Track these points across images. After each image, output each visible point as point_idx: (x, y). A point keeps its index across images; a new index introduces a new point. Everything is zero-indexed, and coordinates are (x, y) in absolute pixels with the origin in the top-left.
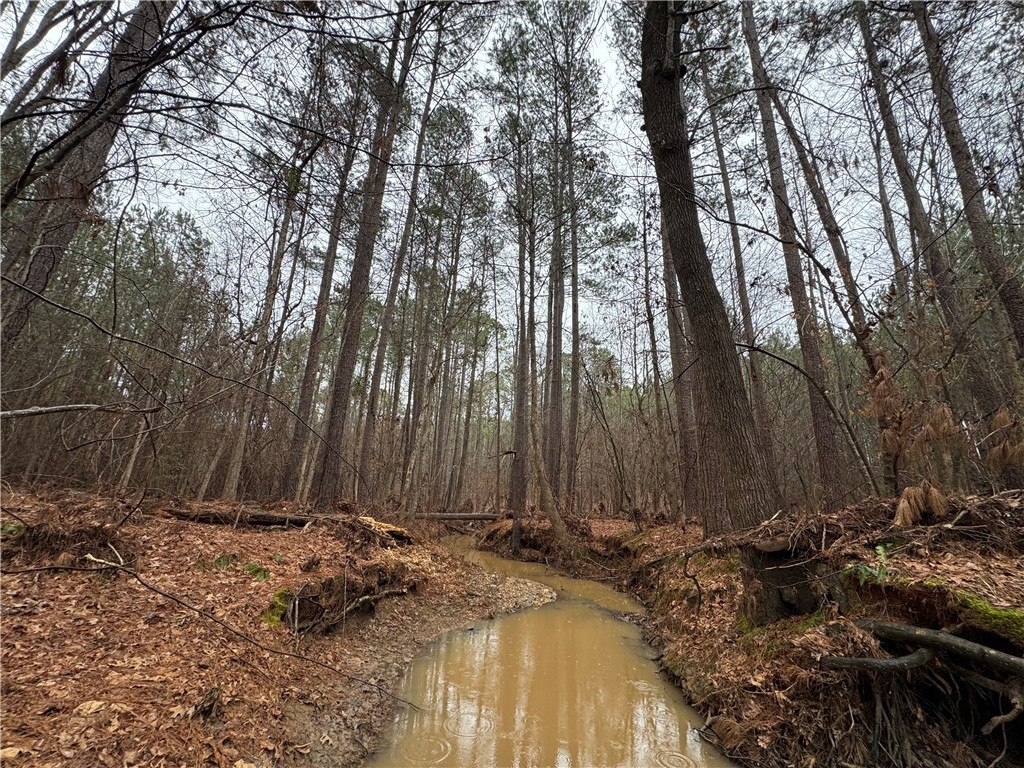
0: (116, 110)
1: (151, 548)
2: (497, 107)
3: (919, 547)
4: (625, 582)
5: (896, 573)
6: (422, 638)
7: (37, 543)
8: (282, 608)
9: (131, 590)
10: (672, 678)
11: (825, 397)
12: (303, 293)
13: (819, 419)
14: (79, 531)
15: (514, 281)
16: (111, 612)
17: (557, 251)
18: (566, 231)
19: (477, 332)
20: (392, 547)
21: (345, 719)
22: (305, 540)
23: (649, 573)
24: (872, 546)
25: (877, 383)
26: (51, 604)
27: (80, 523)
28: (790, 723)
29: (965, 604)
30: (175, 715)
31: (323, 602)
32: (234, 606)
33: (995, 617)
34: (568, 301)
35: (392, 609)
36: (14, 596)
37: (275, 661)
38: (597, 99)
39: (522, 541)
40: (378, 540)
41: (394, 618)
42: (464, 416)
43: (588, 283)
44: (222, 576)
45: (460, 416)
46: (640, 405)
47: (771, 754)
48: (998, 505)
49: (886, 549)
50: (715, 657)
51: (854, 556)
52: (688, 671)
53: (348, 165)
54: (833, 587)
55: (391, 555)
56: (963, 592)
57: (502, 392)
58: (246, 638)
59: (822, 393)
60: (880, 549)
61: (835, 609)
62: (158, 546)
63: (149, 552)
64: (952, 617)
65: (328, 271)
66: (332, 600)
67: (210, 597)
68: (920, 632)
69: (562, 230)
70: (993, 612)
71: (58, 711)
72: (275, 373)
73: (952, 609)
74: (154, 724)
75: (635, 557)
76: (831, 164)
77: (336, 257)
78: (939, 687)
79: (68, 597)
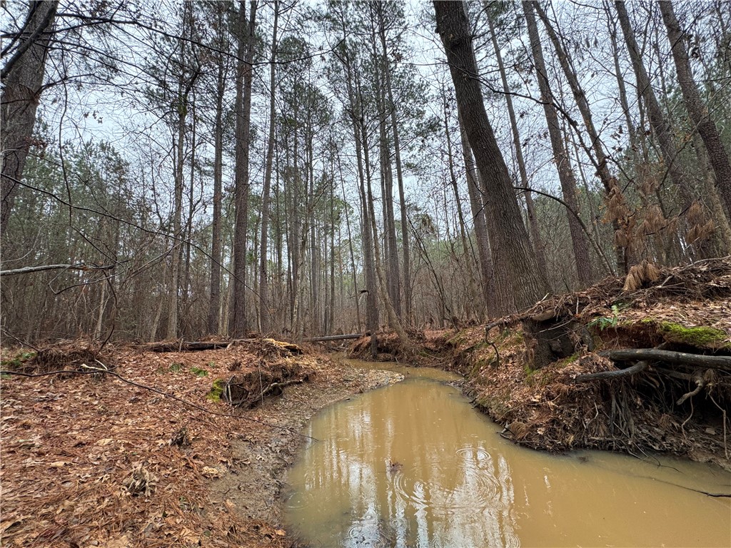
0: (43, 30)
1: (124, 363)
2: (328, 34)
3: (640, 302)
4: (450, 365)
5: (624, 318)
6: (316, 406)
7: (47, 362)
8: (220, 391)
9: (116, 386)
10: (482, 409)
11: (578, 218)
12: (202, 191)
13: (577, 240)
14: (73, 353)
15: (355, 169)
16: (106, 398)
17: (384, 144)
18: (389, 128)
19: (332, 211)
20: (289, 357)
21: (271, 448)
22: (229, 354)
23: (465, 356)
24: (609, 306)
25: (611, 197)
26: (65, 395)
27: (73, 347)
28: (558, 418)
29: (667, 329)
30: (160, 445)
31: (247, 388)
32: (187, 391)
33: (686, 333)
34: (395, 181)
35: (293, 393)
36: (39, 392)
37: (220, 419)
38: (404, 20)
39: (378, 349)
40: (279, 353)
41: (296, 397)
42: (329, 273)
43: (409, 166)
44: (176, 376)
45: (326, 273)
46: (452, 247)
47: (546, 438)
48: (693, 271)
49: (618, 307)
50: (509, 392)
51: (597, 314)
52: (492, 403)
53: (221, 92)
54: (584, 336)
55: (290, 361)
56: (666, 322)
57: (355, 253)
58: (199, 408)
59: (576, 215)
60: (614, 307)
61: (586, 349)
62: (129, 361)
63: (124, 365)
64: (660, 339)
65: (217, 176)
66: (253, 387)
67: (170, 387)
68: (639, 351)
69: (386, 128)
70: (684, 330)
71: (84, 444)
72: (191, 255)
73: (659, 334)
74: (147, 449)
75: (455, 348)
76: (577, 46)
77: (222, 164)
78: (651, 385)
79: (76, 390)
